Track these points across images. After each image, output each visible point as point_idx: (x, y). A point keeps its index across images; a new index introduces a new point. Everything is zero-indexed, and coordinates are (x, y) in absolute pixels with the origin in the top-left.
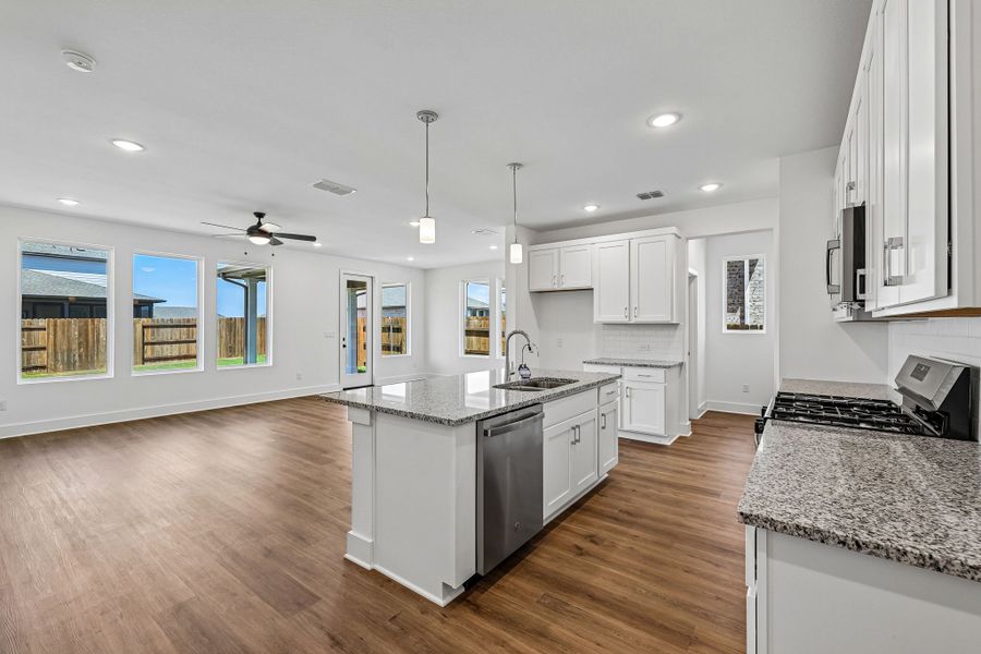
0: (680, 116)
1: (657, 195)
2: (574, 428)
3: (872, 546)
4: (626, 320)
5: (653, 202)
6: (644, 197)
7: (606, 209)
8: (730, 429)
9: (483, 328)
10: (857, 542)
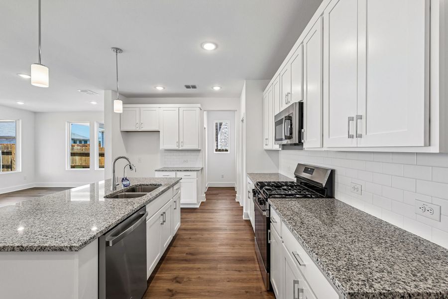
0: (217, 46)
1: (194, 87)
2: (162, 215)
3: (416, 295)
4: (177, 148)
5: (191, 90)
6: (188, 87)
7: (169, 90)
8: (220, 195)
9: (86, 152)
10: (409, 294)
